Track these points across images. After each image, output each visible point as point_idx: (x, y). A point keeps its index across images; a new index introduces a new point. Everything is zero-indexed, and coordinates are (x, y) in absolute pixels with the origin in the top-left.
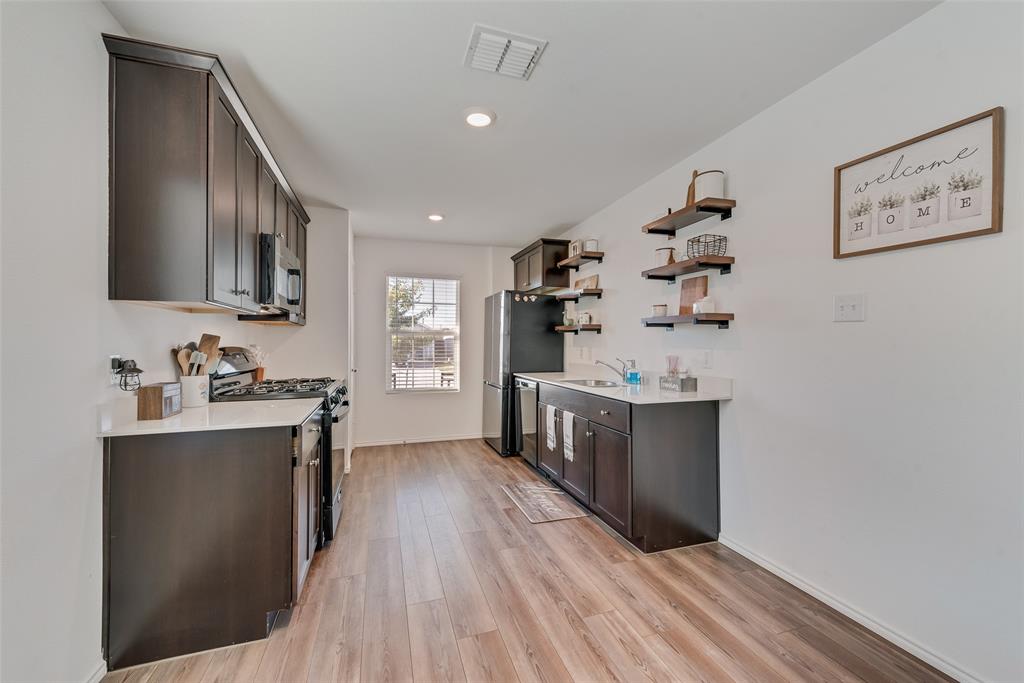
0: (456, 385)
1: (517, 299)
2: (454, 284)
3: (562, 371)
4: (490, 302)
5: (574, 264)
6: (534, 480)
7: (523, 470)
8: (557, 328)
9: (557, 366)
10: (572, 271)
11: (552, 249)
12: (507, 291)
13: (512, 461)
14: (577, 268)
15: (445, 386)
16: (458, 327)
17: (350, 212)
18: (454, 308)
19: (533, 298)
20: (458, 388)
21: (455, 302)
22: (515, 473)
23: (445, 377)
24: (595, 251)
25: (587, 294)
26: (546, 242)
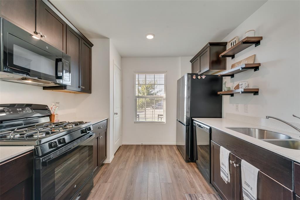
0: (164, 120)
1: (194, 77)
2: (163, 75)
3: (221, 117)
4: (180, 82)
5: (231, 54)
6: (209, 193)
7: (199, 176)
8: (219, 93)
9: (218, 114)
10: (229, 59)
11: (216, 49)
12: (188, 74)
13: (192, 166)
14: (233, 57)
15: (160, 120)
16: (165, 94)
17: (110, 40)
18: (163, 86)
19: (204, 77)
20: (165, 122)
21: (164, 83)
22: (194, 180)
23: (159, 116)
24: (253, 36)
25: (247, 68)
26: (212, 44)
